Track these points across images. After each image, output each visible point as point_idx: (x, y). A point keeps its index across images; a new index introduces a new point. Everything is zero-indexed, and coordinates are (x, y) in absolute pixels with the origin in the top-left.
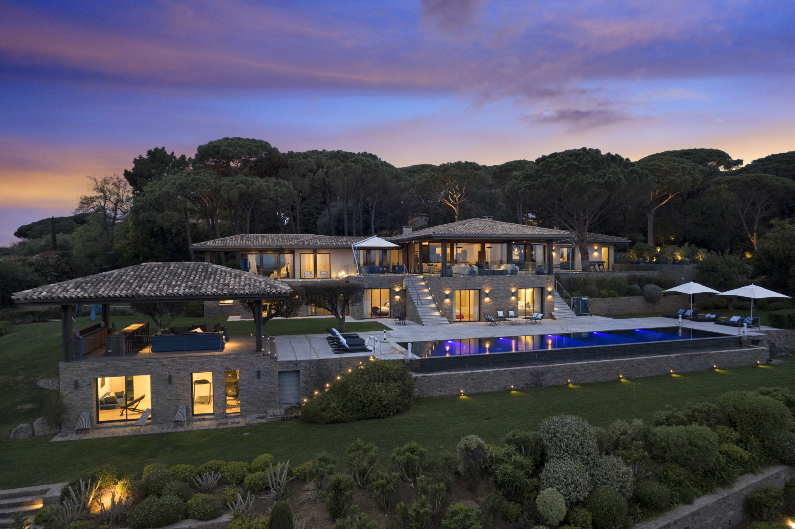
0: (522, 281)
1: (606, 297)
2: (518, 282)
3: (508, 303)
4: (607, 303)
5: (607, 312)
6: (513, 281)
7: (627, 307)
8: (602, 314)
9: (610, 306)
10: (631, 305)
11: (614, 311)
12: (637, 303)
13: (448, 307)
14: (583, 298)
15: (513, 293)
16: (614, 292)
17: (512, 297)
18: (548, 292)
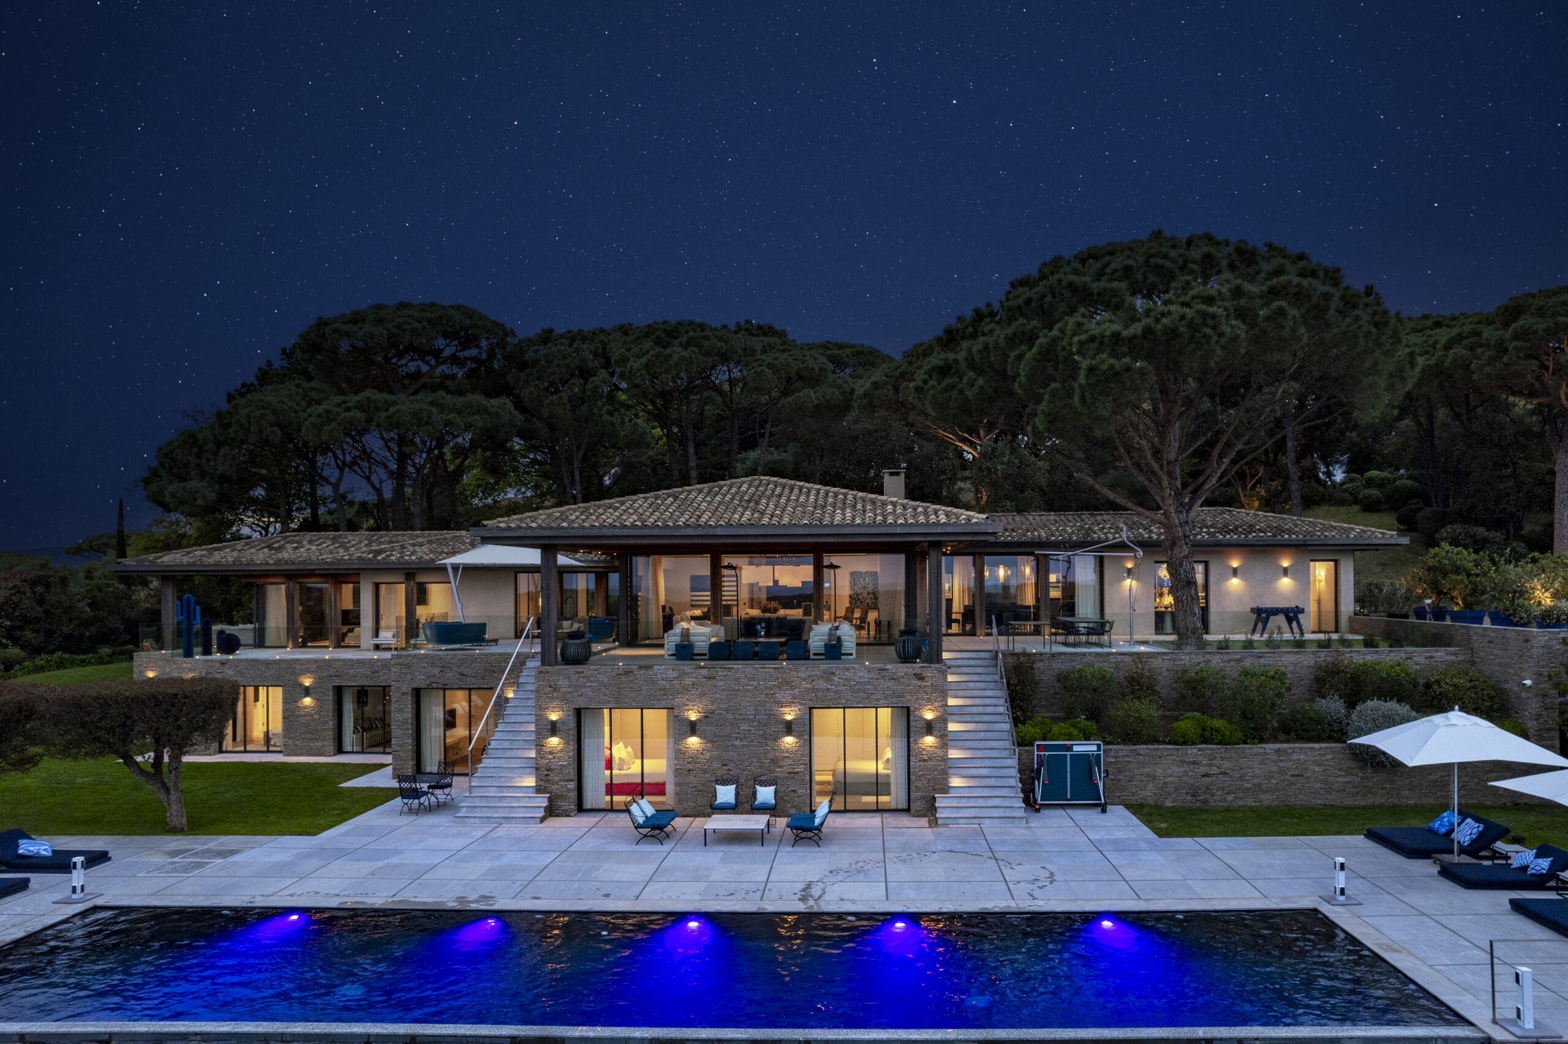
0: (821, 684)
1: (1185, 743)
2: (805, 685)
3: (770, 756)
4: (1188, 763)
5: (1189, 798)
6: (788, 683)
7: (1274, 781)
8: (1168, 804)
9: (1203, 776)
10: (1293, 776)
11: (1219, 793)
12: (1317, 769)
13: (555, 764)
14: (1079, 747)
15: (789, 724)
16: (1224, 724)
17: (783, 736)
18: (922, 723)
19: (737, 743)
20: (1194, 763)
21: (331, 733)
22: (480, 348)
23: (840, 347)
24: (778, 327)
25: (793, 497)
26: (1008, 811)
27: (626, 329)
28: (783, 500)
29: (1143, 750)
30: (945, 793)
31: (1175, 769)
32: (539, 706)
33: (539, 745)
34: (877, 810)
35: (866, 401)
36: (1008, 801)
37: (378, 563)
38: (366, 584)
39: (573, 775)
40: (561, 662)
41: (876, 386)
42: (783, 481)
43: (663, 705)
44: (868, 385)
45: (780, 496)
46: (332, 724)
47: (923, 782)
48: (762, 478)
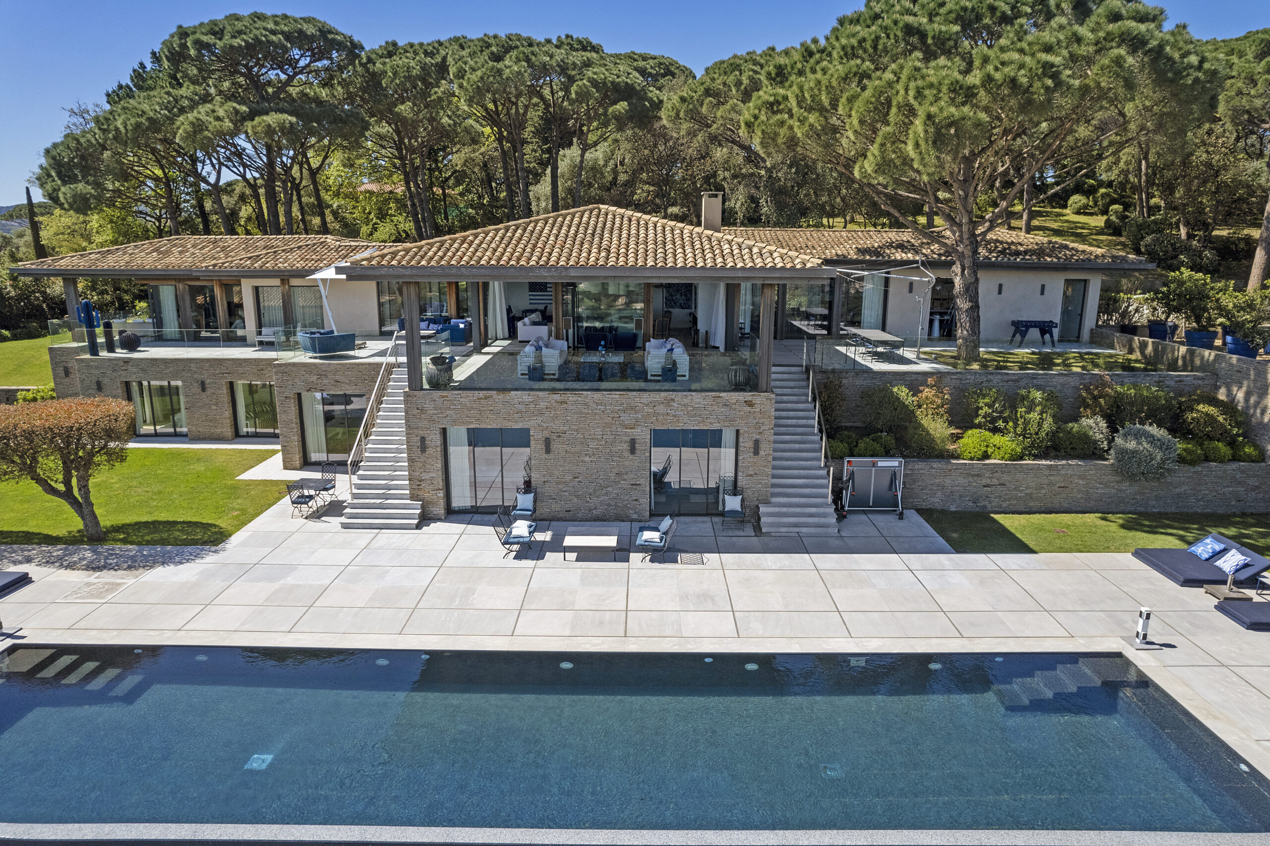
0: (661, 409)
2: (647, 409)
3: (616, 470)
4: (973, 476)
5: (971, 504)
6: (632, 408)
7: (1043, 491)
8: (953, 508)
9: (985, 486)
10: (1060, 487)
11: (997, 500)
12: (1081, 482)
13: (425, 476)
14: (883, 463)
15: (633, 443)
16: (1005, 442)
17: (627, 454)
18: (750, 444)
19: (587, 459)
20: (978, 475)
21: (228, 421)
22: (331, 59)
23: (644, 58)
24: (595, 42)
25: (633, 231)
26: (822, 520)
27: (461, 43)
28: (624, 235)
29: (936, 464)
30: (767, 503)
31: (961, 481)
32: (408, 426)
33: (411, 460)
34: (707, 515)
35: (673, 114)
36: (821, 510)
37: (255, 270)
38: (246, 288)
39: (441, 484)
40: (426, 386)
41: (683, 100)
42: (622, 211)
43: (519, 426)
44: (675, 99)
45: (620, 229)
46: (228, 413)
47: (748, 493)
48: (601, 206)
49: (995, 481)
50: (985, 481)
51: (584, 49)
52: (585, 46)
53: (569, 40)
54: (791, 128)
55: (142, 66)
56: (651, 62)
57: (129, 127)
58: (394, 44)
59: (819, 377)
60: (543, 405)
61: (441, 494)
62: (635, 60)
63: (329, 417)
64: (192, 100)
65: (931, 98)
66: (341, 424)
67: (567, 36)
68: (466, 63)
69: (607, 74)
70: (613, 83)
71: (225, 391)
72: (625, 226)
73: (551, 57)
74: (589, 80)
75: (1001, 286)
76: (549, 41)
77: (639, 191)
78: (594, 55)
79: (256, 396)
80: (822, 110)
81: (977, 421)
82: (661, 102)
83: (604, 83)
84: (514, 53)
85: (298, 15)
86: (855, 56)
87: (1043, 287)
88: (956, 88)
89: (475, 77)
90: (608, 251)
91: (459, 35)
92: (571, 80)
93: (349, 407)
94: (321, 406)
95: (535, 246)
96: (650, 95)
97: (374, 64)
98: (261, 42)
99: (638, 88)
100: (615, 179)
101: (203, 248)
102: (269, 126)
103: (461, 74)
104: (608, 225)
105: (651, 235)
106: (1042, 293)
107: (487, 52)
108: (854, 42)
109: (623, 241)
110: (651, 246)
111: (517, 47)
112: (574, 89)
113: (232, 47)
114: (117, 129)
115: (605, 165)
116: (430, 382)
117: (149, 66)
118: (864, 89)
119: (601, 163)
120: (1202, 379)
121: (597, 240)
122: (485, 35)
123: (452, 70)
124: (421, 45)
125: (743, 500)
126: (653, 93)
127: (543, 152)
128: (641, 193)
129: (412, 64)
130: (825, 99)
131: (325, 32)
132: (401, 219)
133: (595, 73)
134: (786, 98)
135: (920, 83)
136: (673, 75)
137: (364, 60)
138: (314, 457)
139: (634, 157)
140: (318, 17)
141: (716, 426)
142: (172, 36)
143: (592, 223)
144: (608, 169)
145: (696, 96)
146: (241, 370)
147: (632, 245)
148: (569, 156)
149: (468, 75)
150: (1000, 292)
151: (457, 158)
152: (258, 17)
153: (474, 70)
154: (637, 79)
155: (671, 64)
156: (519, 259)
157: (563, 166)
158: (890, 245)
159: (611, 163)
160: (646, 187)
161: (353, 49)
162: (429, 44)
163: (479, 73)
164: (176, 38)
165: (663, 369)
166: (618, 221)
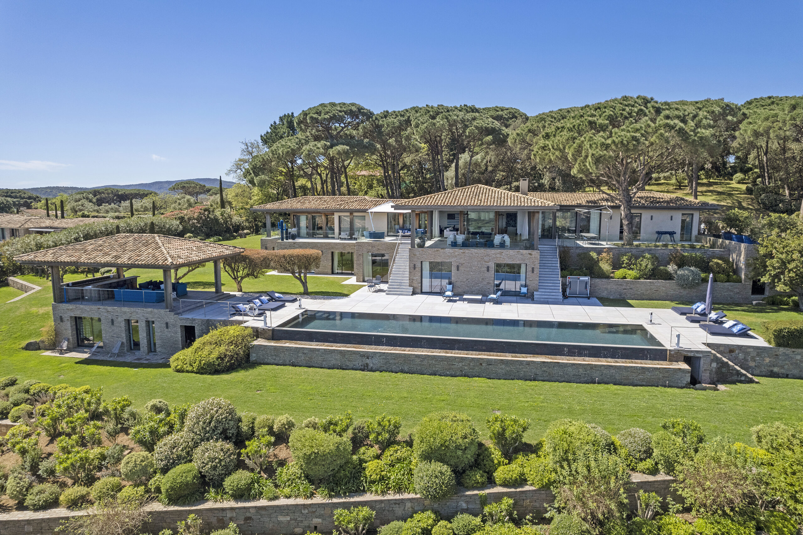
0: (498, 256)
1: (619, 279)
2: (493, 256)
3: (482, 277)
4: (619, 285)
5: (618, 296)
6: (488, 255)
7: (648, 292)
8: (611, 298)
9: (624, 289)
10: (655, 291)
11: (630, 295)
12: (663, 288)
13: (415, 278)
14: (582, 278)
15: (488, 268)
16: (634, 273)
17: (486, 272)
18: (531, 269)
19: (472, 273)
20: (621, 285)
21: (329, 266)
25: (490, 194)
26: (557, 297)
27: (416, 110)
28: (487, 195)
29: (604, 280)
30: (537, 291)
31: (615, 287)
32: (410, 261)
33: (410, 272)
34: (515, 296)
35: (513, 141)
36: (557, 294)
37: (341, 209)
38: (336, 217)
39: (420, 282)
40: (416, 247)
41: (518, 134)
42: (486, 187)
43: (448, 261)
44: (515, 133)
45: (486, 193)
46: (330, 264)
47: (530, 287)
48: (480, 185)
49: (628, 287)
50: (624, 287)
51: (473, 112)
52: (474, 110)
53: (466, 107)
54: (550, 156)
55: (275, 123)
56: (505, 112)
57: (284, 153)
58: (387, 112)
59: (562, 249)
60: (456, 254)
61: (420, 285)
62: (497, 111)
63: (374, 262)
64: (305, 140)
65: (594, 148)
66: (380, 265)
67: (465, 105)
68: (419, 120)
69: (483, 123)
70: (485, 127)
71: (330, 255)
72: (487, 192)
73: (458, 116)
74: (475, 126)
75: (652, 216)
76: (456, 108)
77: (498, 175)
78: (477, 114)
79: (344, 258)
80: (560, 150)
81: (623, 266)
82: (508, 135)
83: (482, 128)
84: (441, 116)
85: (348, 102)
86: (572, 131)
87: (672, 217)
88: (603, 144)
89: (423, 127)
90: (481, 201)
91: (415, 106)
92: (466, 126)
93: (383, 258)
94: (371, 258)
95: (456, 199)
96: (503, 132)
97: (379, 121)
98: (335, 116)
99: (497, 129)
100: (486, 169)
101: (316, 201)
102: (339, 151)
103: (417, 126)
104: (481, 192)
105: (496, 195)
106: (671, 219)
107: (428, 114)
108: (571, 126)
109: (486, 197)
110: (496, 199)
111: (442, 112)
112: (467, 131)
113: (325, 119)
114: (279, 154)
115: (482, 162)
116: (418, 245)
117: (278, 122)
118: (574, 143)
119: (480, 161)
120: (723, 252)
121: (477, 197)
122: (427, 105)
123: (413, 123)
124: (399, 112)
125: (528, 289)
126: (505, 130)
127: (450, 156)
128: (499, 175)
129: (395, 121)
130: (561, 147)
131: (360, 109)
132: (380, 189)
133: (478, 123)
134: (548, 145)
135: (591, 143)
136: (516, 117)
137: (374, 119)
138: (366, 279)
139: (495, 158)
140: (357, 103)
141: (518, 262)
142: (300, 114)
143: (475, 191)
144: (483, 164)
145: (524, 133)
146: (337, 247)
147: (489, 199)
148: (464, 157)
149: (420, 126)
150: (652, 219)
151: (407, 159)
152: (333, 105)
153: (423, 123)
154: (497, 124)
155: (515, 112)
156: (451, 203)
157: (461, 162)
158: (603, 199)
159: (485, 161)
160: (502, 173)
161: (369, 115)
162: (402, 111)
163: (425, 125)
164: (302, 116)
165: (500, 243)
166: (485, 190)
